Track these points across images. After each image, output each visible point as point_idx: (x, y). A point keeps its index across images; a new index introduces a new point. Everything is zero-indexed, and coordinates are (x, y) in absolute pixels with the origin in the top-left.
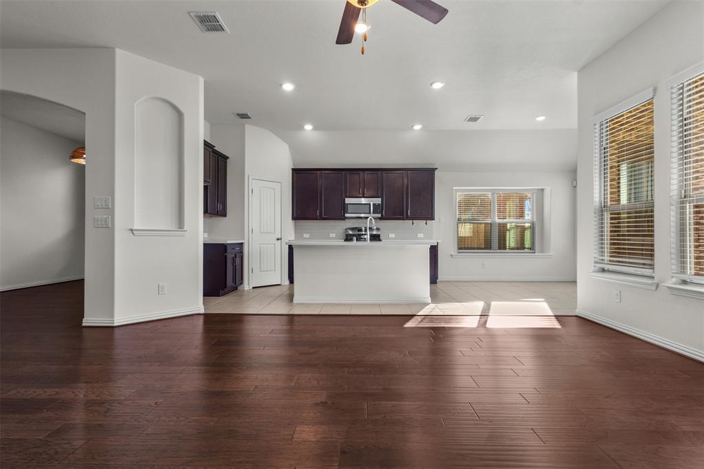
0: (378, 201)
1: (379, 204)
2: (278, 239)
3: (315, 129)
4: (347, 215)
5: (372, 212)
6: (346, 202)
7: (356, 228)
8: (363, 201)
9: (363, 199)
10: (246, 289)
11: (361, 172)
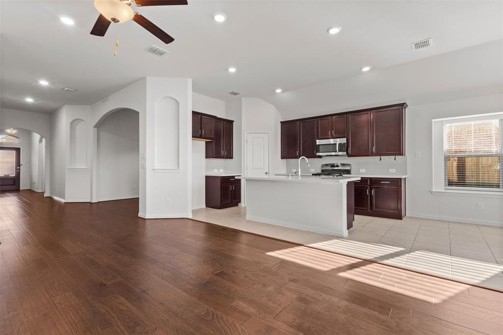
0: (344, 140)
1: (344, 143)
2: (266, 173)
3: (284, 91)
4: (318, 154)
5: (337, 150)
6: (317, 144)
7: (329, 164)
8: (332, 141)
9: (331, 140)
10: (242, 206)
11: (330, 118)
